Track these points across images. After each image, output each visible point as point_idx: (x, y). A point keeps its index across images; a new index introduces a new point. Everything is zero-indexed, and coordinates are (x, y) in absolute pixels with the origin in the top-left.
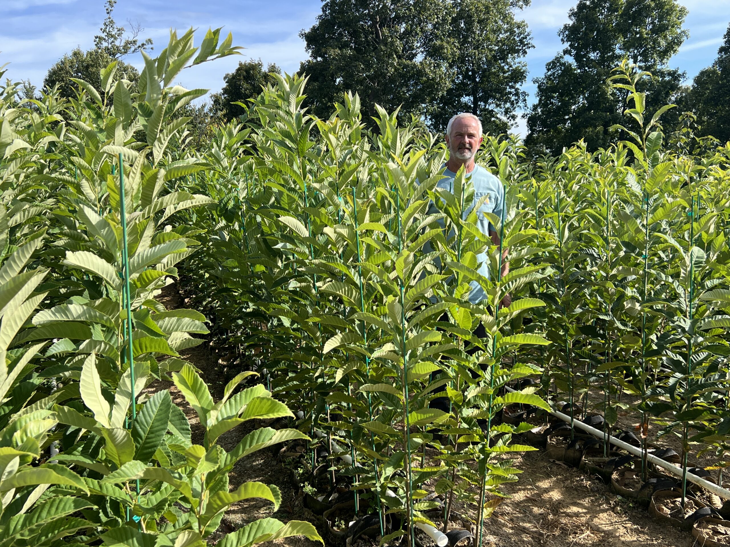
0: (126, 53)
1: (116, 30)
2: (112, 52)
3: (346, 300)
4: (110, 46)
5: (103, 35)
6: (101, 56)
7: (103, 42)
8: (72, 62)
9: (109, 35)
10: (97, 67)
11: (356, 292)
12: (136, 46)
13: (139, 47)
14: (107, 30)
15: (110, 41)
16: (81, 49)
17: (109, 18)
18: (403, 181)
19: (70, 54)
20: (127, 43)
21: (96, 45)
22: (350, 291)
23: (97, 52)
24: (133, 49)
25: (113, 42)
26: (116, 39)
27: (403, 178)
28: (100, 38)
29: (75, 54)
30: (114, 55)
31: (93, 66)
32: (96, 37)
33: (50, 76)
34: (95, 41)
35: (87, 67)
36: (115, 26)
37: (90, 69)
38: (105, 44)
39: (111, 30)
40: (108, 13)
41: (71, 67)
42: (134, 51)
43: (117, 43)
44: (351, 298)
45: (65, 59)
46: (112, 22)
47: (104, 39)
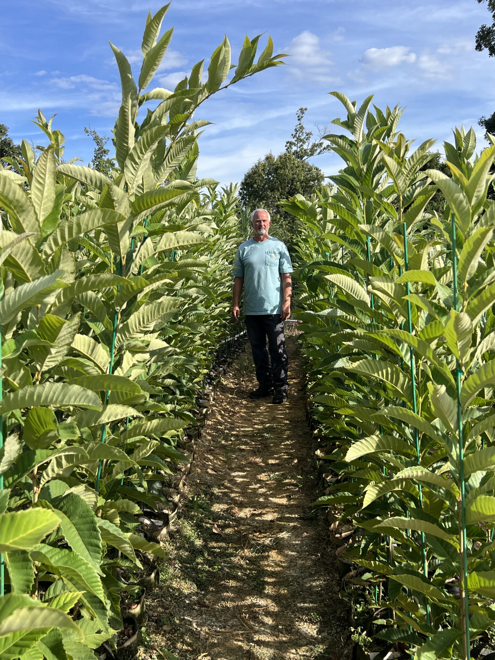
0: (312, 155)
1: (305, 135)
2: (299, 155)
3: (390, 387)
4: (299, 149)
5: (293, 140)
6: (289, 159)
7: (293, 147)
8: (264, 166)
9: (299, 140)
10: (284, 169)
11: (405, 376)
12: (322, 148)
13: (324, 149)
14: (297, 135)
15: (299, 145)
16: (272, 154)
17: (300, 124)
18: (461, 202)
19: (263, 158)
20: (314, 146)
21: (287, 149)
22: (395, 374)
23: (286, 155)
24: (318, 151)
25: (301, 146)
26: (304, 142)
27: (461, 196)
28: (291, 143)
29: (267, 158)
30: (302, 157)
31: (281, 168)
32: (287, 143)
33: (246, 180)
34: (286, 146)
35: (276, 169)
36: (304, 131)
37: (279, 171)
38: (294, 148)
39: (300, 135)
40: (299, 120)
41: (263, 170)
42: (319, 153)
43: (305, 147)
44: (396, 384)
45: (259, 163)
46: (302, 128)
47: (294, 144)
